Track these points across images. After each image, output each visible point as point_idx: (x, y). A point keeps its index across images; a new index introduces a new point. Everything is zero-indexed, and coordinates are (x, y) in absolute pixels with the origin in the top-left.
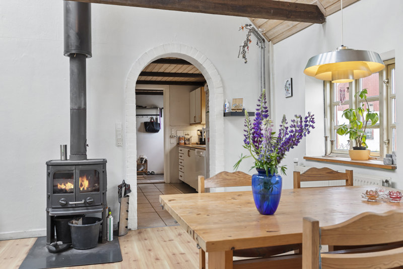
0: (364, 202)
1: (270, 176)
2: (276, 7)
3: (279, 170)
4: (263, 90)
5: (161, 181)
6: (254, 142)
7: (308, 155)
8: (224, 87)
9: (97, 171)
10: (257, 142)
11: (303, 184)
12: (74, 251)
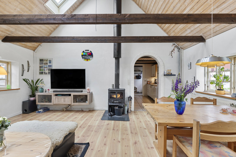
0: (221, 113)
1: (181, 102)
2: (185, 38)
3: (185, 100)
4: (179, 72)
5: (141, 95)
6: (175, 89)
7: (197, 91)
8: (164, 66)
9: (122, 93)
10: (176, 90)
11: (194, 103)
12: (116, 116)
